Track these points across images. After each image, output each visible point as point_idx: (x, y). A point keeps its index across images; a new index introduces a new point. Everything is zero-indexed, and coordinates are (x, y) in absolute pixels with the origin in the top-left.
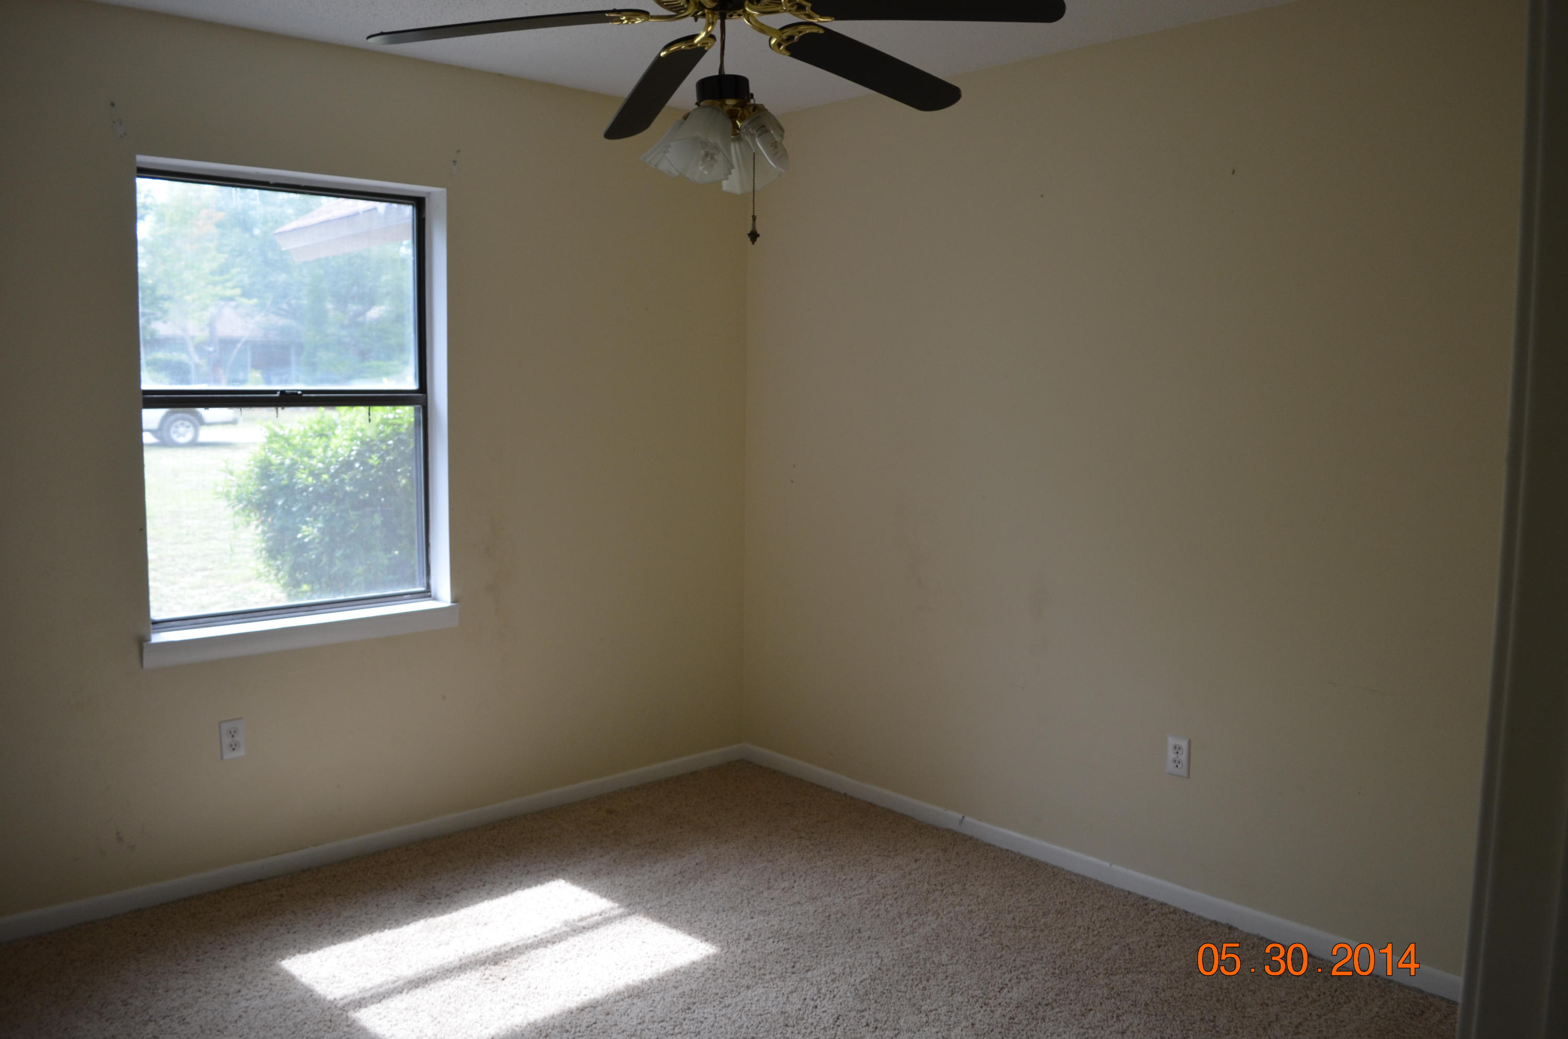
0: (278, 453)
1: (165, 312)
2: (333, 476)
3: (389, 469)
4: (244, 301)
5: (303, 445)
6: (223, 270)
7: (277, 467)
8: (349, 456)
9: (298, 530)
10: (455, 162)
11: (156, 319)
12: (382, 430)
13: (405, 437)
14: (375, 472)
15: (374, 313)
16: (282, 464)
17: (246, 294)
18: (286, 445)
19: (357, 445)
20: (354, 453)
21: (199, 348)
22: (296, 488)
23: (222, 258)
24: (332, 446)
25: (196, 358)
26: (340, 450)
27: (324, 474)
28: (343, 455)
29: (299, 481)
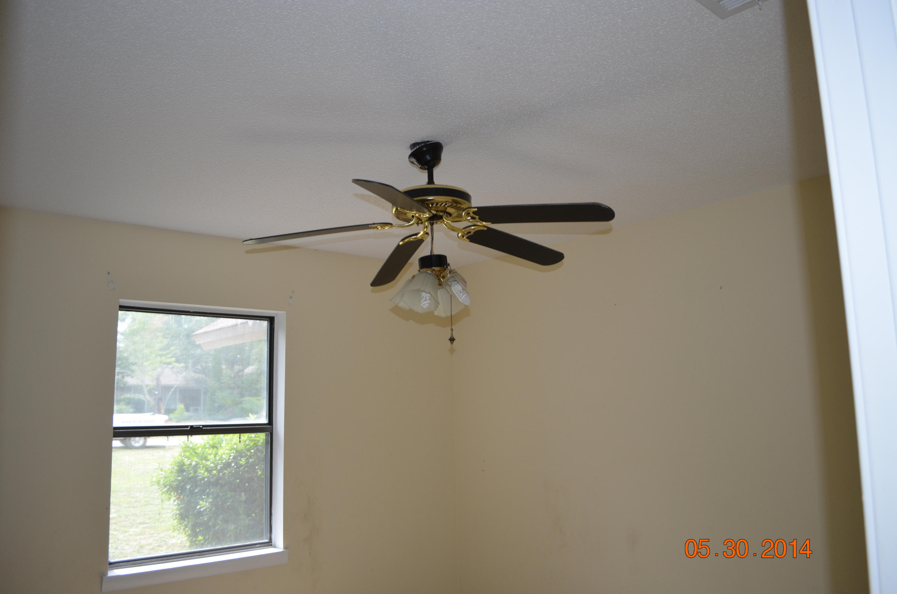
0: (189, 458)
1: (133, 371)
2: (219, 471)
3: (251, 467)
4: (176, 364)
5: (203, 453)
6: (166, 348)
7: (188, 466)
8: (229, 459)
9: (198, 504)
10: (291, 297)
11: (127, 376)
12: (248, 444)
13: (260, 448)
14: (243, 469)
15: (249, 370)
16: (190, 464)
17: (178, 361)
18: (193, 453)
19: (234, 453)
20: (231, 458)
21: (150, 392)
22: (198, 478)
23: (166, 341)
24: (219, 454)
25: (148, 397)
26: (224, 456)
27: (214, 470)
28: (225, 459)
29: (200, 475)
